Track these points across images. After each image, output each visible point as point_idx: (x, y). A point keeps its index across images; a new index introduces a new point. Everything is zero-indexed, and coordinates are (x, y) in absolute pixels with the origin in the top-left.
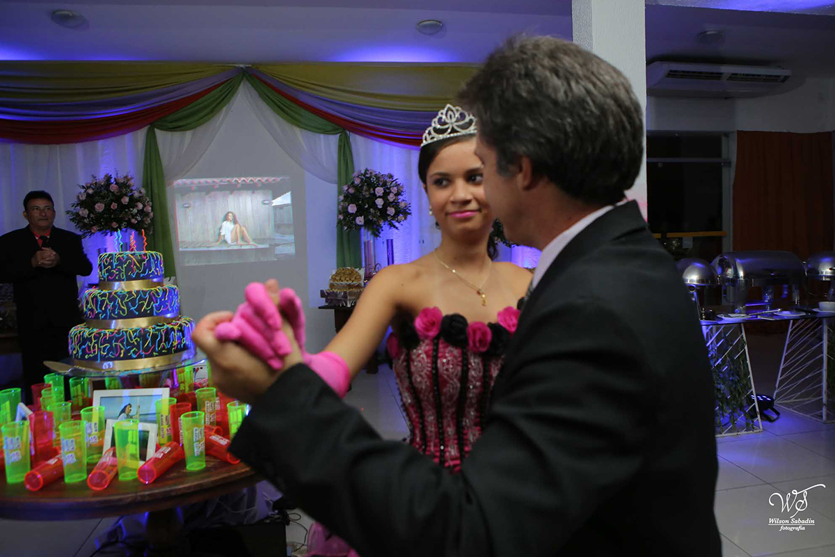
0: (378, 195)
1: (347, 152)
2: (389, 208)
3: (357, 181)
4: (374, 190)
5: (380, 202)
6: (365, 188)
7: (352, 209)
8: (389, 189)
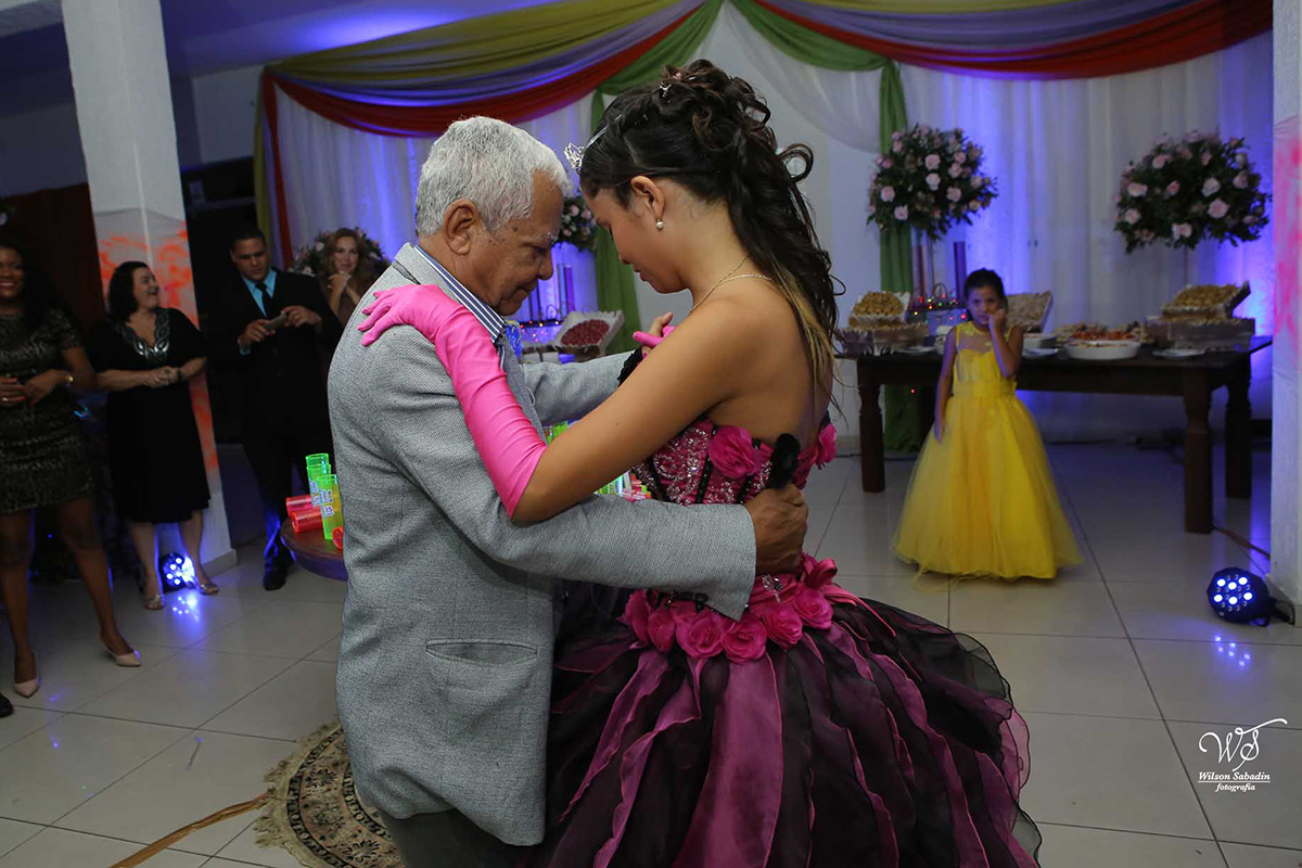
0: (929, 167)
1: (895, 96)
2: (950, 190)
3: (897, 148)
4: (923, 160)
5: (933, 181)
6: (908, 158)
7: (887, 194)
8: (951, 155)
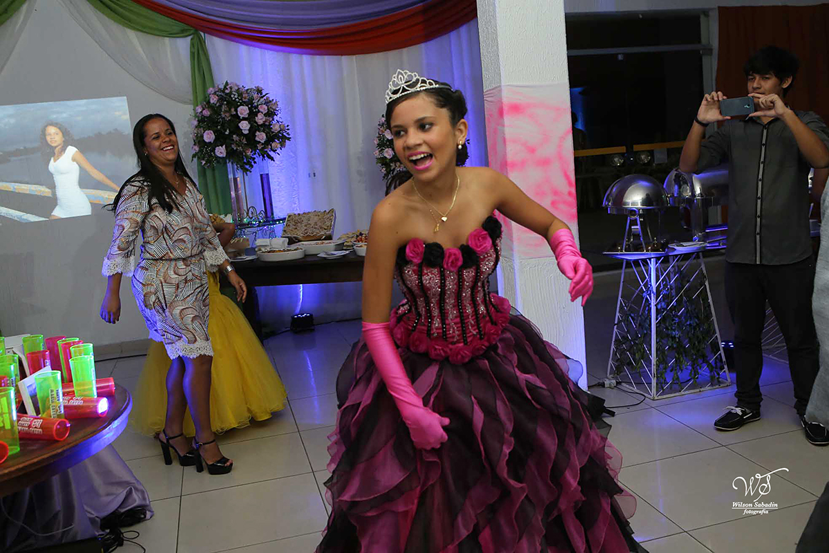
0: (241, 116)
1: (202, 57)
2: (257, 133)
3: (214, 100)
4: (236, 111)
5: (245, 126)
6: (224, 108)
7: (209, 137)
8: (256, 107)
